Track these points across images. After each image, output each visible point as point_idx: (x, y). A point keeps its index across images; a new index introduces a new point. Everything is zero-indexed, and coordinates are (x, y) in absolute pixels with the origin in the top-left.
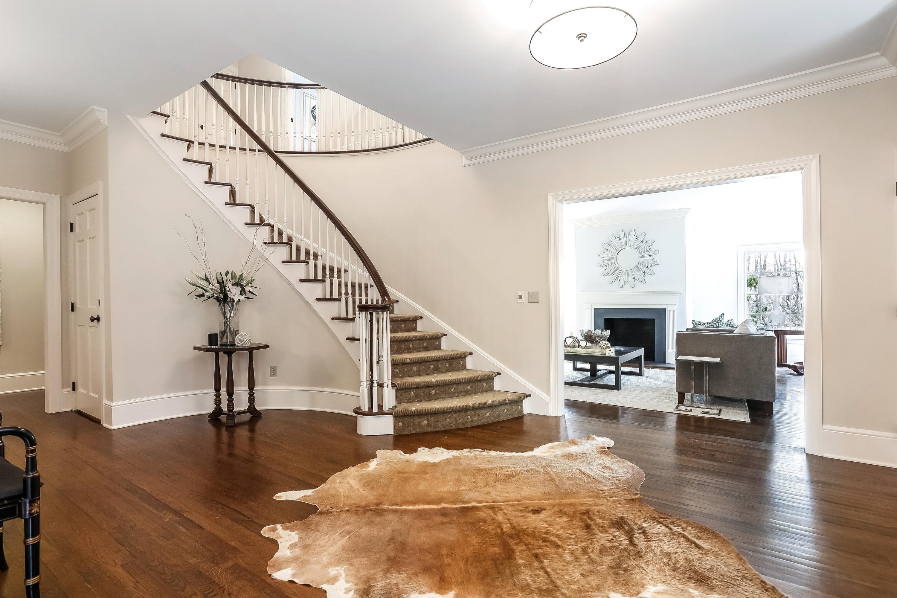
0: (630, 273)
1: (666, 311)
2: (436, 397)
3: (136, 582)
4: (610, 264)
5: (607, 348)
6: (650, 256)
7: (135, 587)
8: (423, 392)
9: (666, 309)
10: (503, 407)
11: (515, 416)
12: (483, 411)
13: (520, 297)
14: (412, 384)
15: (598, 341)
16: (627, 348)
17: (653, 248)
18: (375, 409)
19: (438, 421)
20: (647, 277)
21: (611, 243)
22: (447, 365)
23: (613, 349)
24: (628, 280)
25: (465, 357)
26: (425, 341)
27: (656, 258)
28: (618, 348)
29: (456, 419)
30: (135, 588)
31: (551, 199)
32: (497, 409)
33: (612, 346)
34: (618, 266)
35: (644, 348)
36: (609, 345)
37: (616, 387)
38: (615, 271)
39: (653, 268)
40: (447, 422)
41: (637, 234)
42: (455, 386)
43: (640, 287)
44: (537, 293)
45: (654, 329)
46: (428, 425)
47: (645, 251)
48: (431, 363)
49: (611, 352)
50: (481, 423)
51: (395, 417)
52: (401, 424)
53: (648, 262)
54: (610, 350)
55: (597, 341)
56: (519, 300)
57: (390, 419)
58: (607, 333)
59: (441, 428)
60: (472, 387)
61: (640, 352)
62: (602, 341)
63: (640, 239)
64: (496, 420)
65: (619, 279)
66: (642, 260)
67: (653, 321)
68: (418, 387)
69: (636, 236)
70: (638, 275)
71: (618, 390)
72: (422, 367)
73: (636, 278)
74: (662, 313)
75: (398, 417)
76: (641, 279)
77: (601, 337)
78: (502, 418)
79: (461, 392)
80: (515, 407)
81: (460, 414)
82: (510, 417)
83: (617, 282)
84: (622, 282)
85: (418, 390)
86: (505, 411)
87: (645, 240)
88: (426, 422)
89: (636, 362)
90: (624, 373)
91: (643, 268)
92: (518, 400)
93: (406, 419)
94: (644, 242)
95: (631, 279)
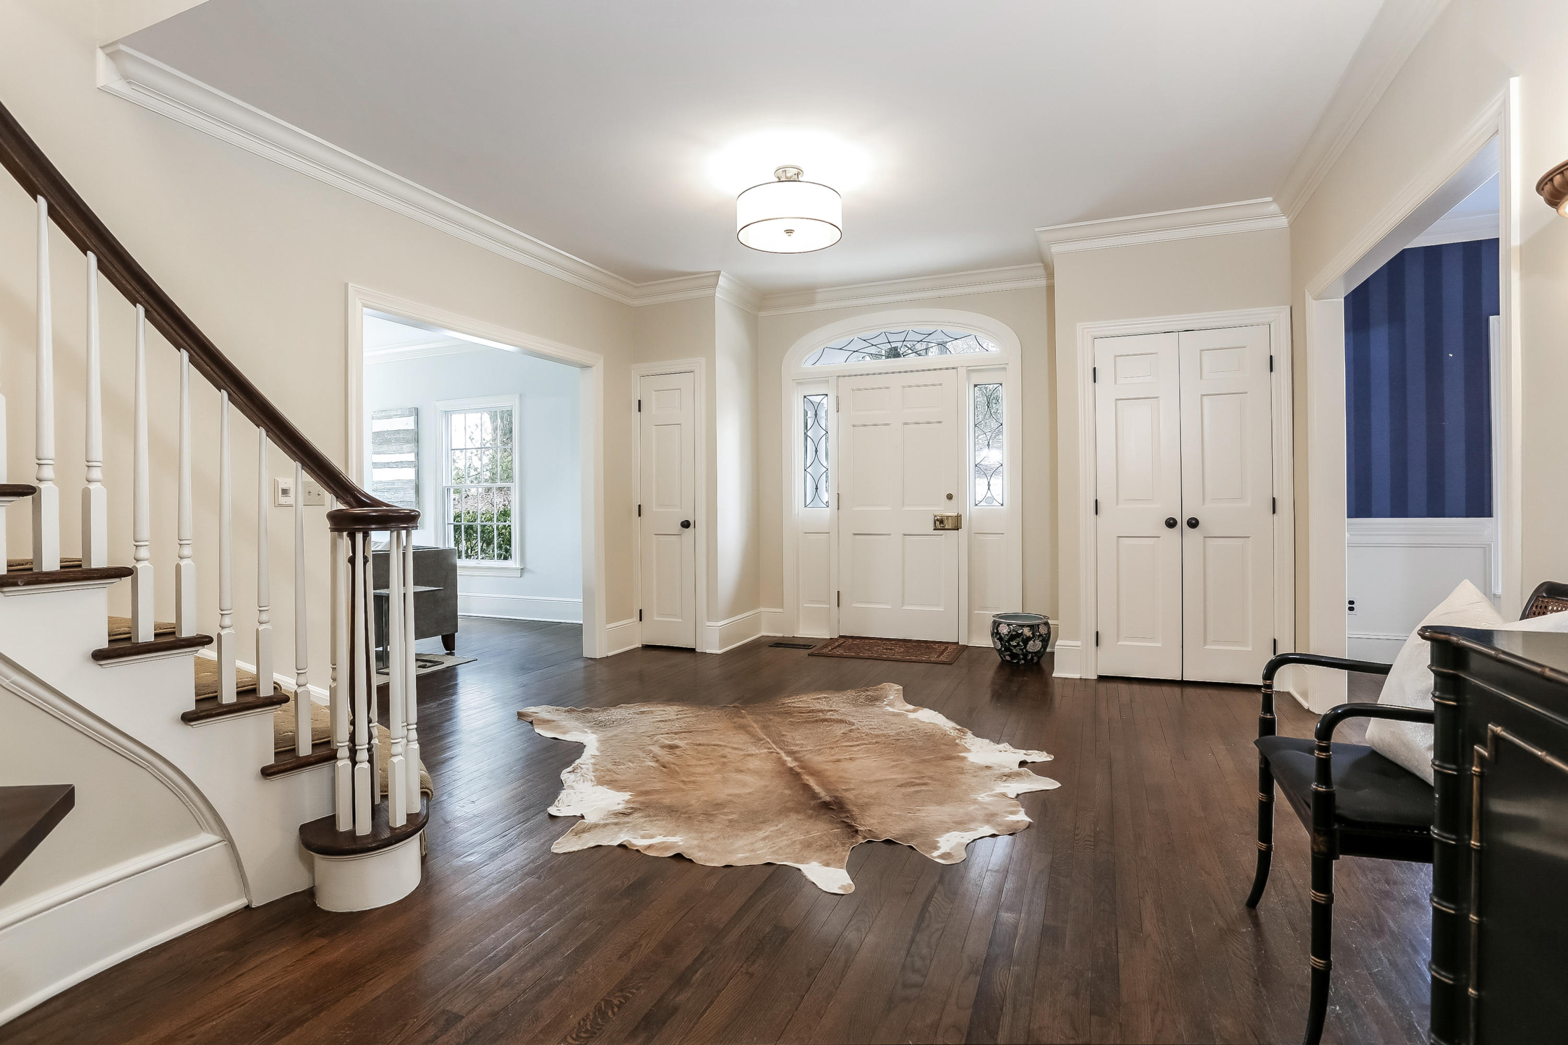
3: (1141, 897)
7: (1146, 893)
13: (285, 492)
30: (1147, 891)
31: (353, 295)
56: (283, 500)
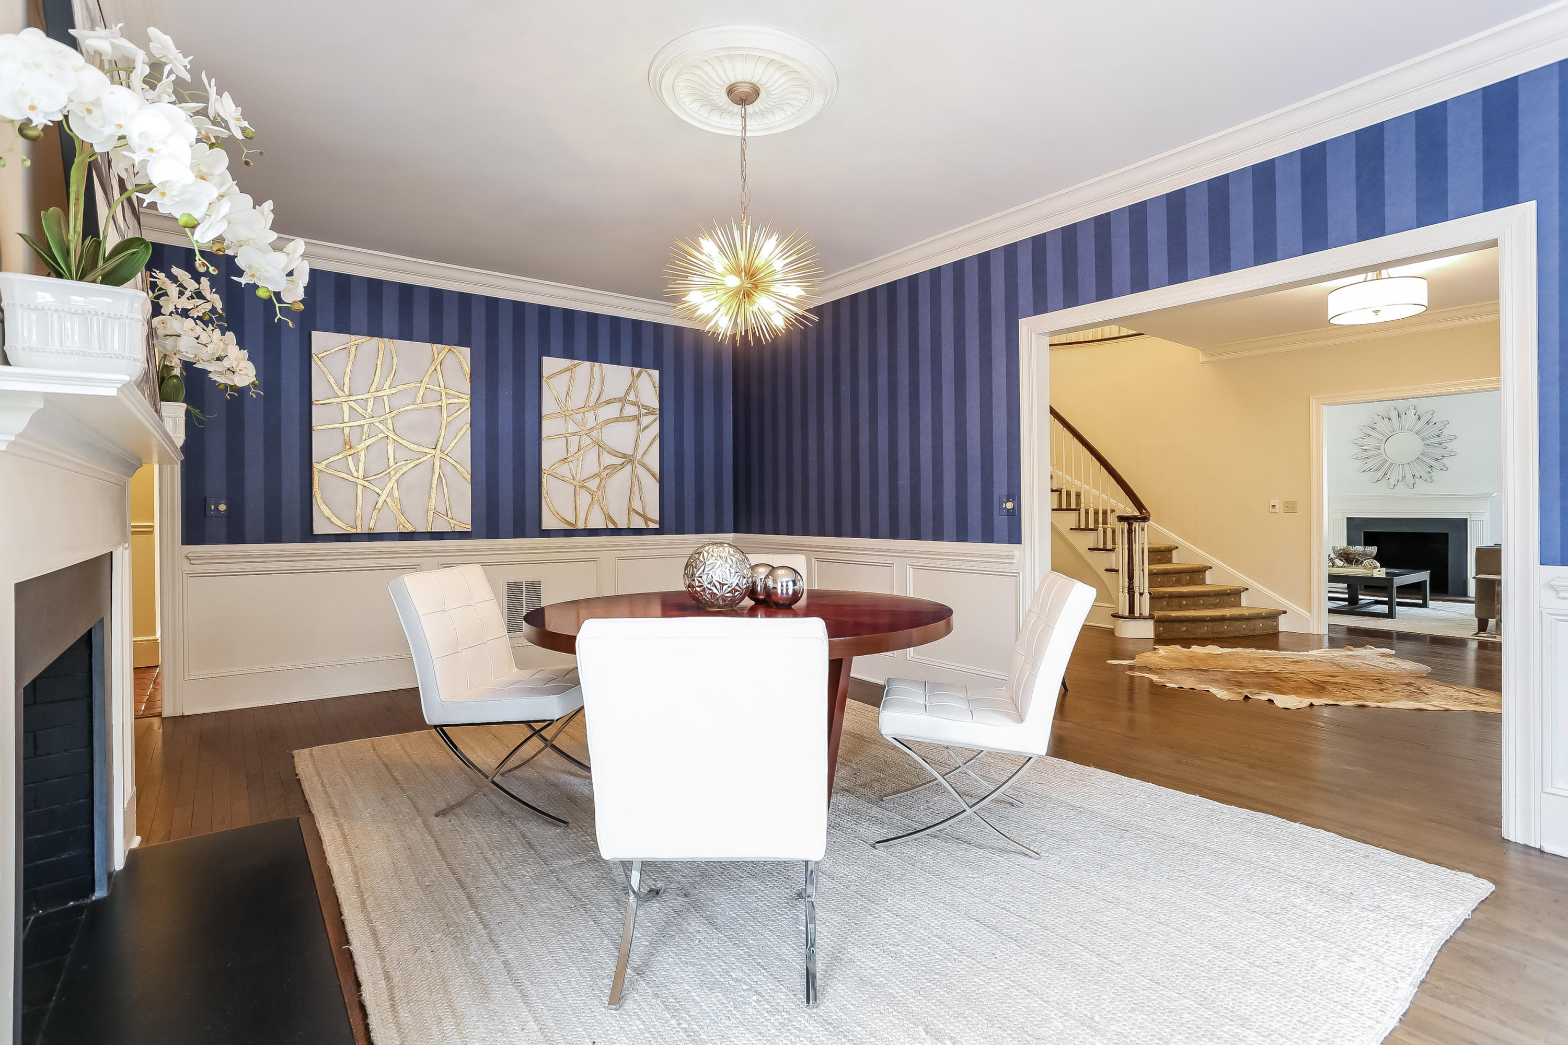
0: (1407, 468)
1: (1468, 522)
2: (1186, 608)
4: (1374, 456)
5: (1376, 568)
6: (1440, 444)
8: (1176, 601)
9: (1467, 519)
10: (1258, 621)
11: (1271, 632)
12: (1239, 623)
13: (1274, 506)
14: (1166, 593)
15: (1359, 560)
16: (1402, 571)
17: (1446, 432)
18: (1137, 614)
19: (1196, 628)
20: (1436, 474)
21: (1375, 426)
22: (1188, 578)
23: (1384, 570)
24: (1404, 477)
25: (1205, 571)
26: (1158, 553)
27: (1451, 446)
28: (1390, 571)
29: (1213, 628)
31: (1313, 402)
32: (1252, 622)
33: (1381, 567)
34: (1387, 458)
35: (1429, 571)
36: (1378, 565)
37: (1390, 615)
38: (1382, 465)
39: (1445, 461)
40: (1205, 629)
41: (1418, 413)
42: (1205, 598)
43: (1422, 488)
44: (1294, 503)
45: (1447, 549)
46: (1187, 631)
47: (1433, 437)
48: (1175, 575)
49: (1380, 573)
50: (1236, 634)
51: (1156, 622)
52: (1161, 629)
53: (1438, 453)
54: (1379, 571)
55: (1357, 561)
56: (1272, 510)
57: (1150, 624)
58: (1373, 550)
59: (1198, 636)
60: (1220, 600)
61: (1424, 576)
62: (1365, 560)
63: (1424, 420)
64: (1252, 633)
65: (1387, 476)
66: (1426, 450)
67: (1446, 536)
68: (1171, 596)
69: (1417, 415)
70: (1421, 470)
71: (1392, 618)
72: (1165, 578)
73: (1417, 475)
74: (1461, 525)
75: (1159, 622)
76: (1425, 476)
77: (1365, 555)
78: (1257, 632)
79: (1211, 605)
80: (1270, 622)
81: (1217, 623)
82: (1266, 632)
83: (1384, 481)
84: (1393, 481)
85: (1170, 600)
86: (1261, 625)
87: (1434, 420)
88: (1184, 629)
89: (1415, 589)
90: (1400, 604)
91: (1430, 462)
92: (1273, 616)
93: (1165, 624)
94: (1431, 424)
95: (1409, 477)
